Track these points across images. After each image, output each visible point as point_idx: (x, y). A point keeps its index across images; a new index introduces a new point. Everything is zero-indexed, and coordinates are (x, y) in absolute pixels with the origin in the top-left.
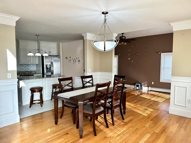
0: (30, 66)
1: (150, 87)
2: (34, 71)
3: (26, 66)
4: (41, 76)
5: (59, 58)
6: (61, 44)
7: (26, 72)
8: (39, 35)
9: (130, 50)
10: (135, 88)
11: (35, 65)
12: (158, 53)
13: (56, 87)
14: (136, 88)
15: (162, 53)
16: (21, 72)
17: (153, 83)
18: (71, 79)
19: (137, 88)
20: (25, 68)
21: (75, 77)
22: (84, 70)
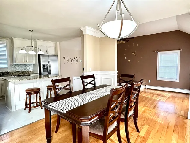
0: (27, 66)
1: (147, 86)
2: (30, 71)
3: (23, 66)
4: (38, 76)
5: (56, 57)
6: (58, 43)
7: (22, 72)
8: (33, 31)
9: (126, 50)
11: (32, 65)
12: (154, 51)
13: (51, 88)
15: (159, 51)
16: (17, 72)
17: (149, 81)
18: (68, 79)
20: (21, 68)
21: (73, 77)
22: (84, 69)
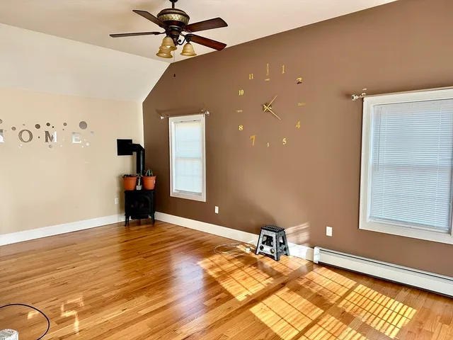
1: (317, 250)
10: (259, 250)
14: (262, 248)
15: (367, 95)
17: (329, 231)
19: (267, 249)
